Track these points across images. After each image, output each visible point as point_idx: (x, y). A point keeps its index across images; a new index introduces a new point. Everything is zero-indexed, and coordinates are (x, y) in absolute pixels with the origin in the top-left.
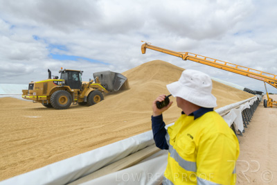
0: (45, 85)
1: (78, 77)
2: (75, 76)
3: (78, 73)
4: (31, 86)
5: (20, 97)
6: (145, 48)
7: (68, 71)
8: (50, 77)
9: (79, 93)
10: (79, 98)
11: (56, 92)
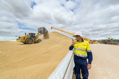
0: (24, 37)
1: (34, 35)
2: (33, 35)
3: (34, 34)
4: (20, 38)
5: (16, 41)
6: (52, 28)
7: (31, 33)
8: (26, 35)
9: (35, 40)
10: (35, 41)
11: (28, 39)
